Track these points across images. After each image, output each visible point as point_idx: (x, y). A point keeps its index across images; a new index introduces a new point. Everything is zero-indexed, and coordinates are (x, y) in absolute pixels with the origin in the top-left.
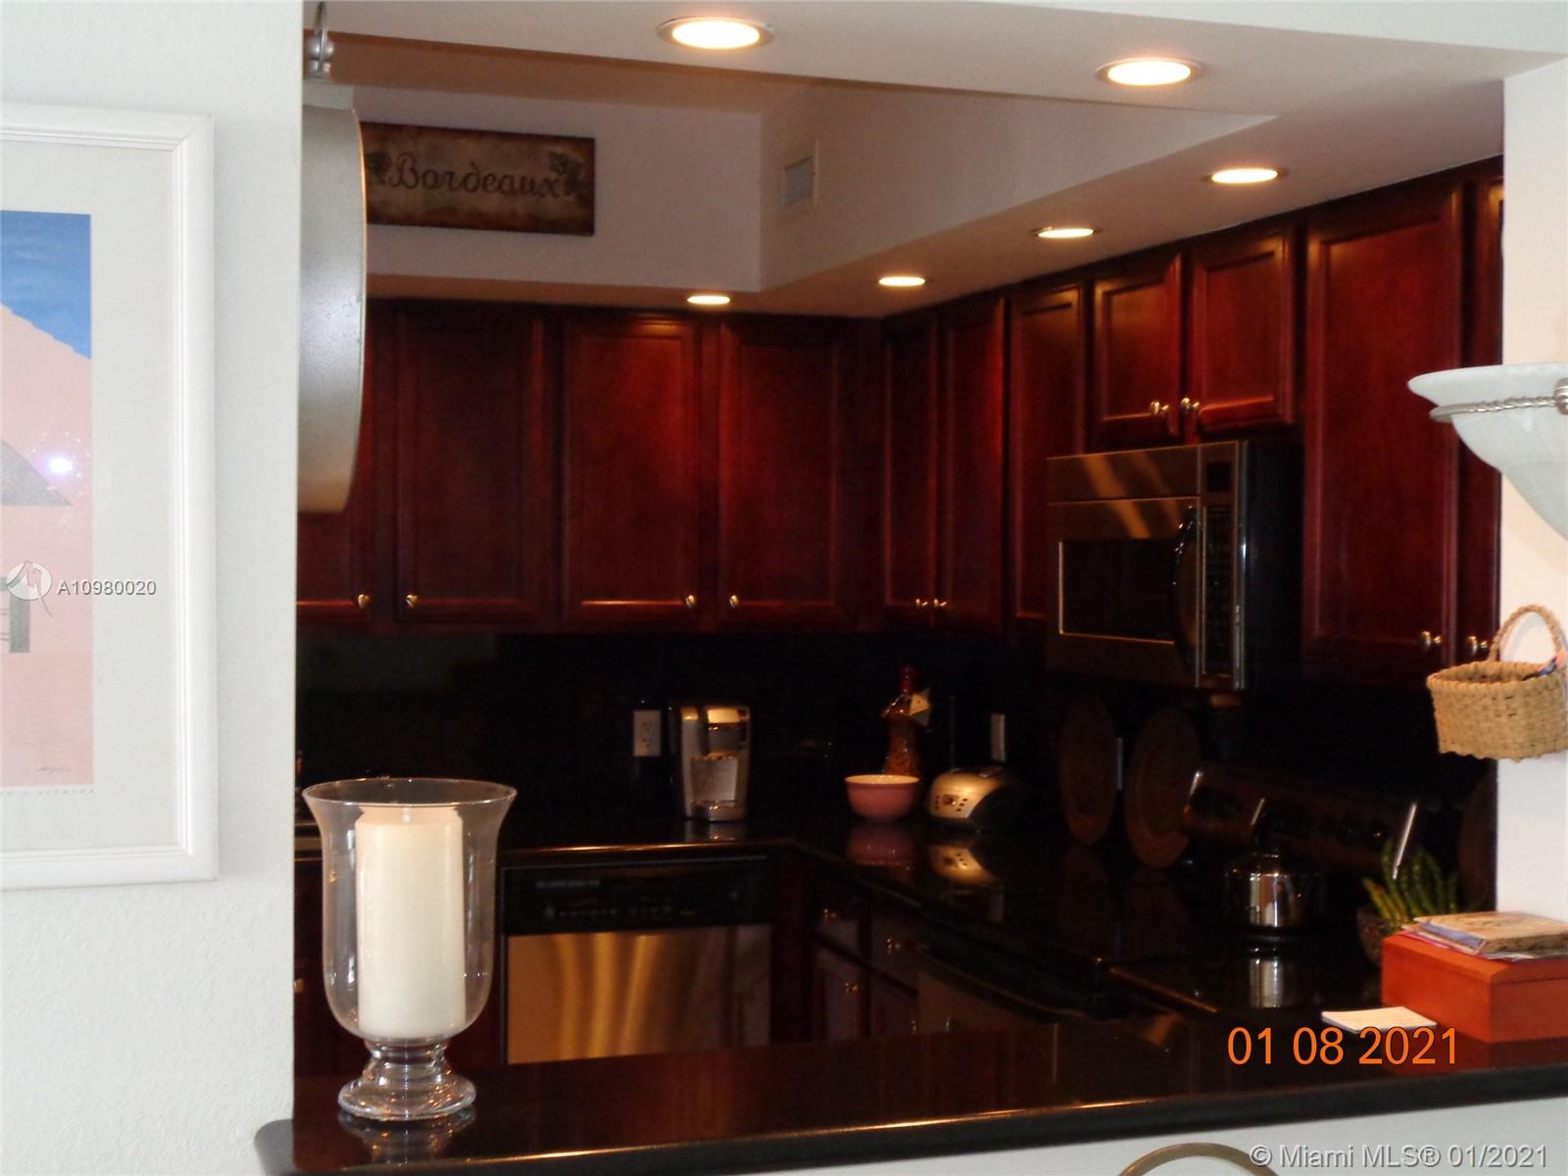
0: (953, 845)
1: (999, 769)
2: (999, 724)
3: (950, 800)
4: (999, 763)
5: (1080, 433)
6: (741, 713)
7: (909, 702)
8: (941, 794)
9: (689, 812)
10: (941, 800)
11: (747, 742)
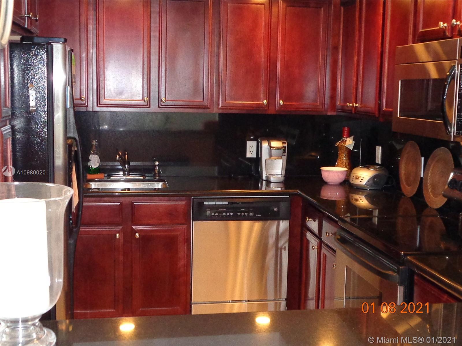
0: (358, 194)
1: (378, 167)
2: (379, 150)
3: (357, 178)
4: (378, 164)
5: (411, 36)
6: (284, 143)
7: (346, 141)
8: (355, 175)
9: (264, 178)
10: (354, 177)
11: (286, 154)
